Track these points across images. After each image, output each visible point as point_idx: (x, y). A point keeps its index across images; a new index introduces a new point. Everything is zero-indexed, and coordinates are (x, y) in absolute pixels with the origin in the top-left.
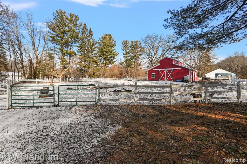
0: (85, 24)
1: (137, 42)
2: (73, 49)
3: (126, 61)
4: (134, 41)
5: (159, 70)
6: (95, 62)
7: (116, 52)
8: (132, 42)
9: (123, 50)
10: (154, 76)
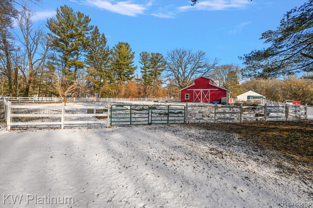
0: (96, 28)
1: (158, 54)
2: (81, 59)
3: (145, 77)
4: (155, 54)
5: (194, 90)
6: (109, 76)
7: (133, 65)
8: (152, 54)
9: (141, 63)
10: (188, 97)
